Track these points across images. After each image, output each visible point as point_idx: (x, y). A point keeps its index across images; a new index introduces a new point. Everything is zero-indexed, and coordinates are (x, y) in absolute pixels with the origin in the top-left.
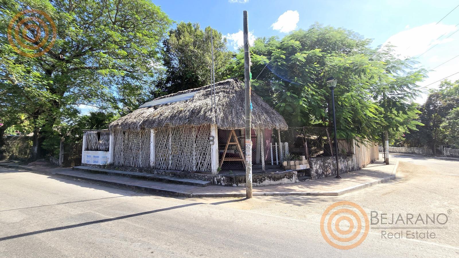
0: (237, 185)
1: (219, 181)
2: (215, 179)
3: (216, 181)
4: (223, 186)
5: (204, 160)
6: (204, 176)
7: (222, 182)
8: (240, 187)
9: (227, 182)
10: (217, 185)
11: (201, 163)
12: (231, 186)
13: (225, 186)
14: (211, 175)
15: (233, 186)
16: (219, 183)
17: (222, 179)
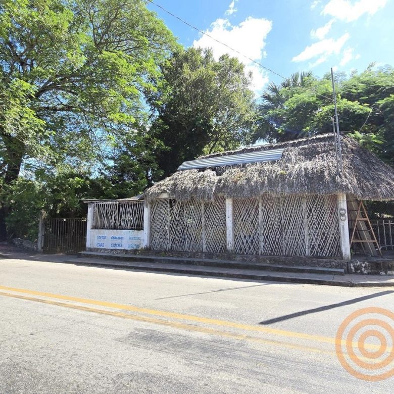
0: (386, 273)
1: (357, 268)
2: (352, 265)
3: (352, 268)
4: (366, 274)
5: (324, 242)
6: (330, 262)
7: (363, 269)
8: (390, 275)
9: (371, 270)
10: (355, 273)
11: (319, 245)
12: (378, 274)
13: (369, 274)
14: (342, 261)
15: (380, 275)
16: (359, 271)
17: (363, 265)
